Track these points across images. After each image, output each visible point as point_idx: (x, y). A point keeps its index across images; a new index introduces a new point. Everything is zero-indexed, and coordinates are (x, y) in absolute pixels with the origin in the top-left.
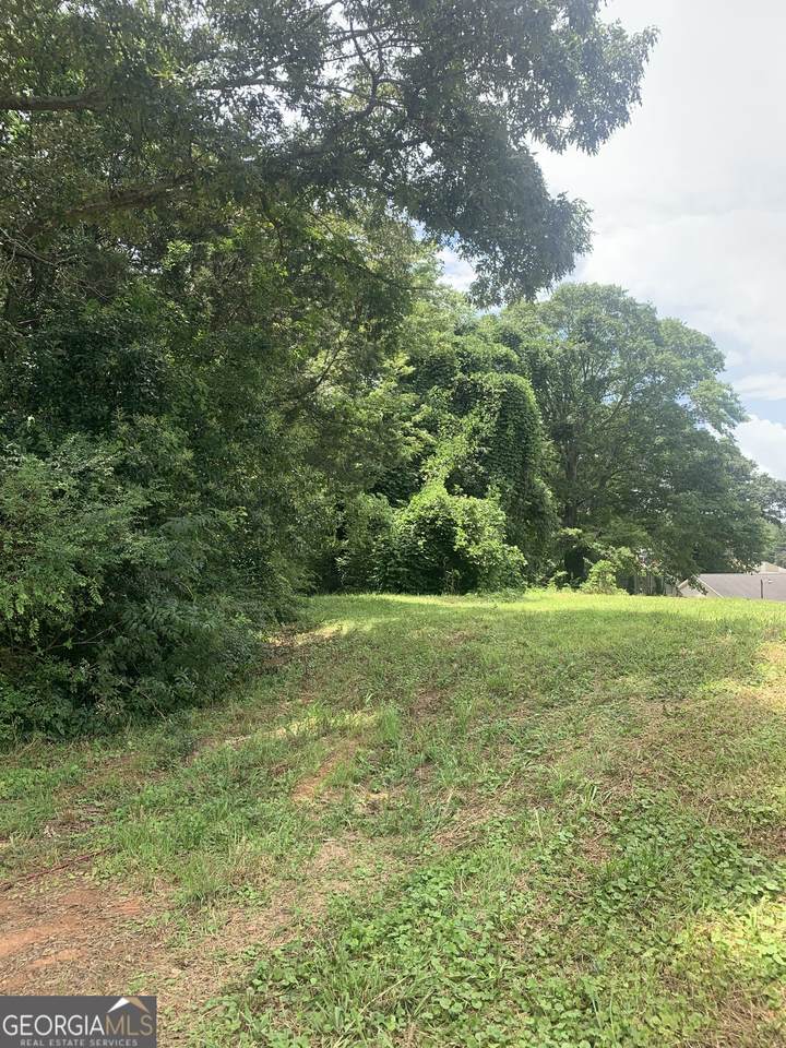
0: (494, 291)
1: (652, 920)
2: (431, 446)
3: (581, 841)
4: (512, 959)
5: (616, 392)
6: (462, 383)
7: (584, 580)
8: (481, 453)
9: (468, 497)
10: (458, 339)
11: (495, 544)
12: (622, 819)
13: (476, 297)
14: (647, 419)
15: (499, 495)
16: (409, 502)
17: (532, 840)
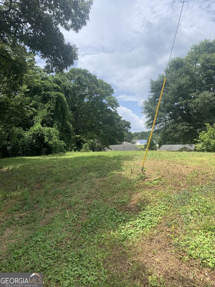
0: (52, 69)
1: (97, 232)
2: (36, 113)
3: (80, 216)
4: (62, 250)
5: (87, 98)
6: (44, 94)
7: (81, 148)
8: (51, 114)
9: (48, 127)
10: (42, 81)
11: (56, 140)
12: (90, 209)
13: (46, 70)
14: (96, 106)
15: (57, 127)
16: (30, 129)
17: (67, 218)
